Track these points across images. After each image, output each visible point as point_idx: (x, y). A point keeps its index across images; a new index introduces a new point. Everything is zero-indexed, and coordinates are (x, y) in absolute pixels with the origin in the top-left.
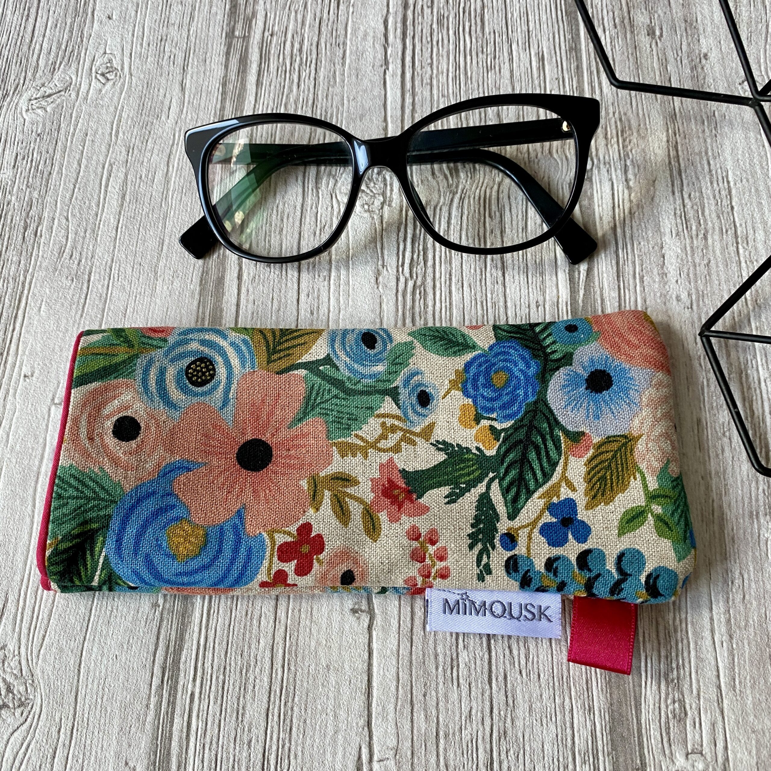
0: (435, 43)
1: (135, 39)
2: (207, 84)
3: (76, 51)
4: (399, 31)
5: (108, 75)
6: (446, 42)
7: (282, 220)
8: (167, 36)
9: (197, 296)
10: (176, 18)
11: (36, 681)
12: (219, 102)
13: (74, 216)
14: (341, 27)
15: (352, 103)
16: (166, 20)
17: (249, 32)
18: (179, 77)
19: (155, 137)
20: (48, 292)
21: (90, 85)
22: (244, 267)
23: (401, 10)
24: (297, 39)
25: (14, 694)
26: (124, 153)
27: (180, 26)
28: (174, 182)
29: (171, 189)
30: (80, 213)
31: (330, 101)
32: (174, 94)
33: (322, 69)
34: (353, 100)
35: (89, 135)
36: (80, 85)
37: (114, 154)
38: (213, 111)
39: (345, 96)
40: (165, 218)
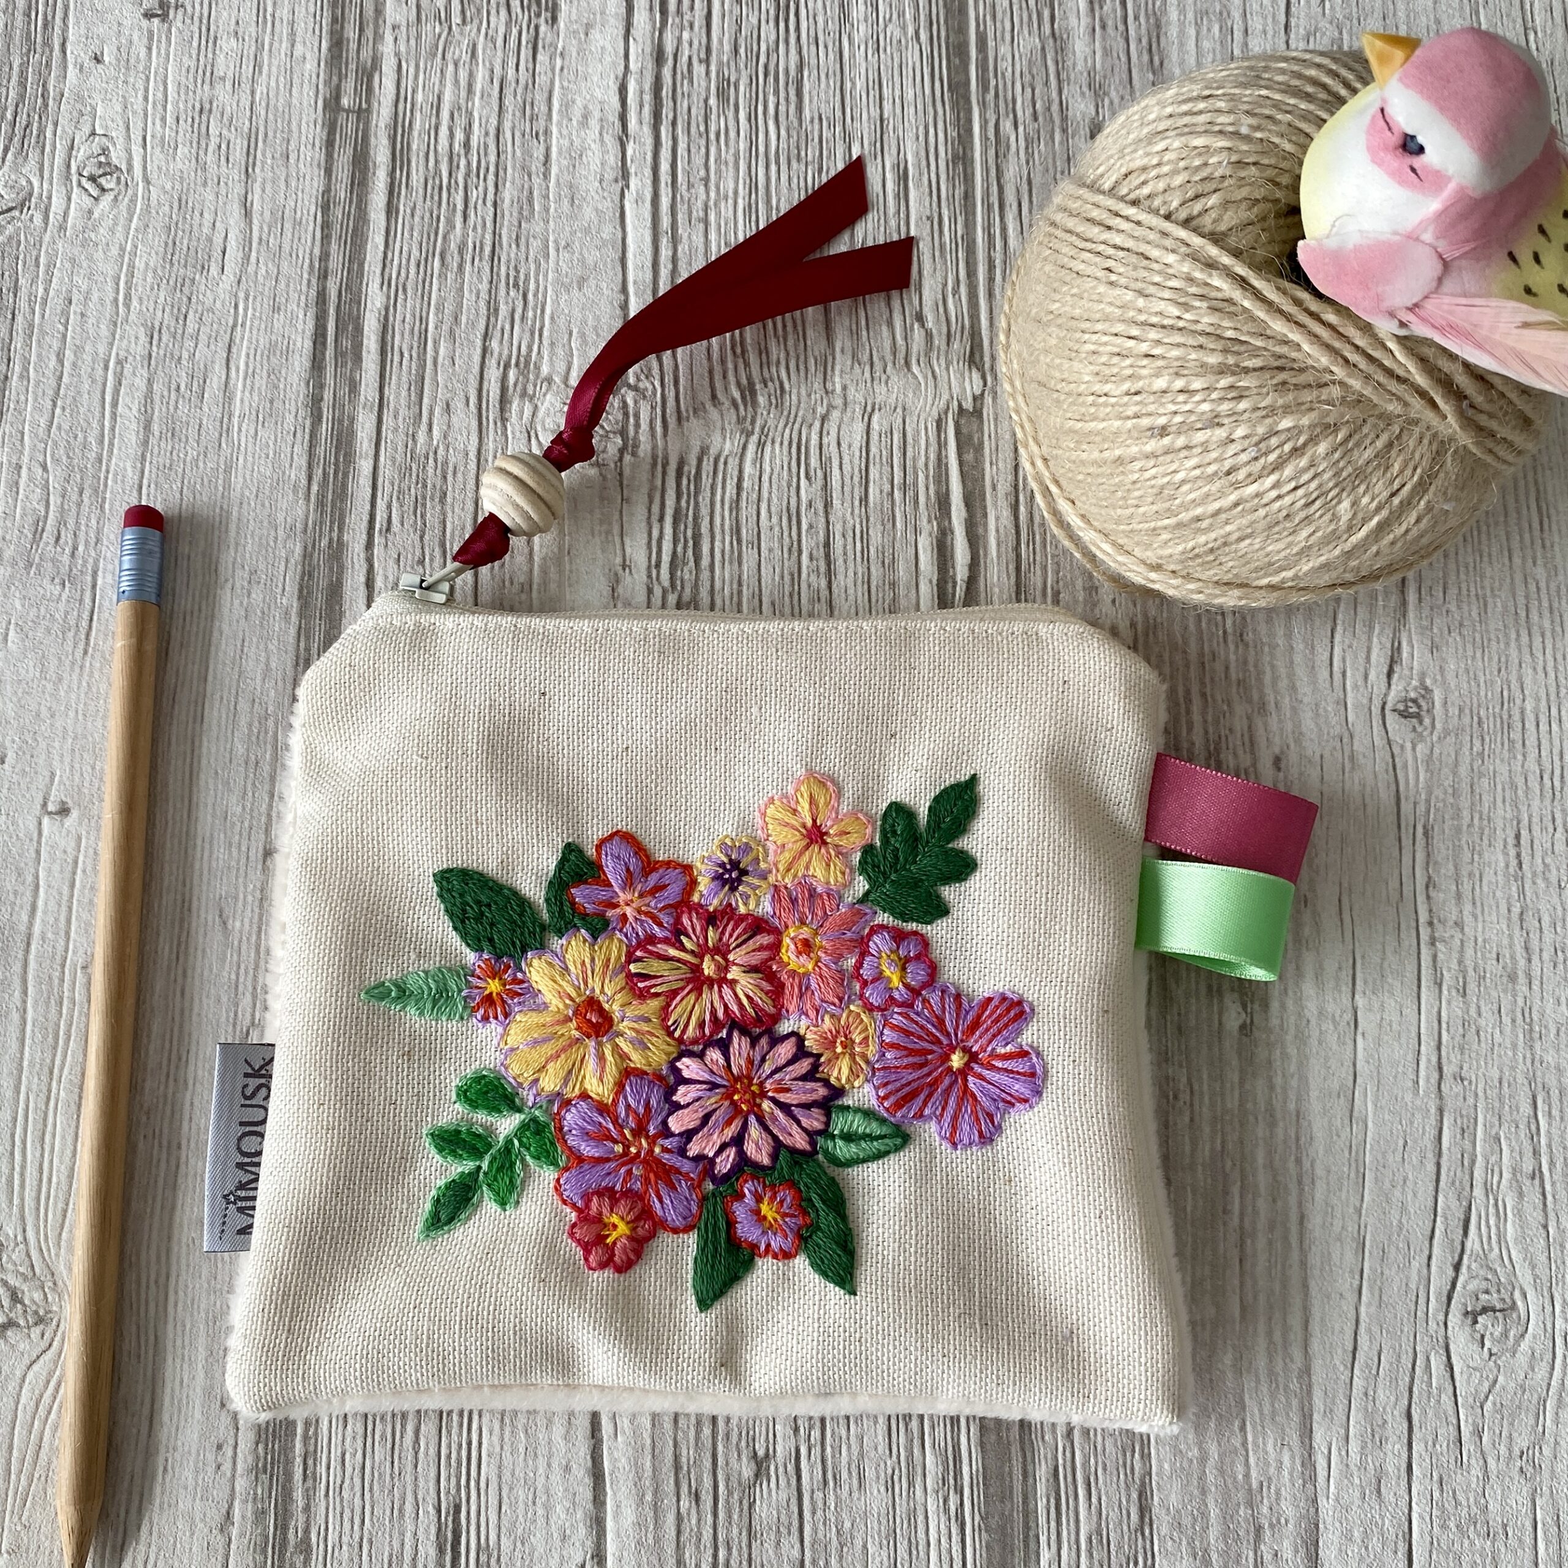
0: (712, 136)
1: (150, 107)
2: (293, 204)
3: (35, 125)
4: (647, 110)
5: (102, 181)
6: (732, 134)
7: (445, 478)
8: (211, 103)
9: (294, 619)
10: (228, 66)
11: (60, 1283)
12: (318, 243)
13: (57, 461)
14: (540, 97)
15: (565, 255)
16: (209, 68)
17: (368, 101)
18: (239, 189)
19: (200, 309)
20: (19, 607)
21: (69, 199)
22: (376, 565)
23: (650, 66)
24: (461, 122)
25: (24, 1305)
26: (143, 339)
27: (236, 84)
28: (242, 401)
29: (237, 414)
30: (68, 457)
31: (523, 248)
32: (232, 222)
33: (508, 184)
34: (565, 248)
35: (74, 301)
36: (50, 198)
37: (125, 342)
38: (307, 261)
39: (551, 238)
40: (228, 471)
